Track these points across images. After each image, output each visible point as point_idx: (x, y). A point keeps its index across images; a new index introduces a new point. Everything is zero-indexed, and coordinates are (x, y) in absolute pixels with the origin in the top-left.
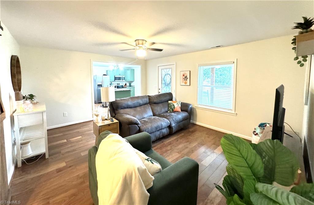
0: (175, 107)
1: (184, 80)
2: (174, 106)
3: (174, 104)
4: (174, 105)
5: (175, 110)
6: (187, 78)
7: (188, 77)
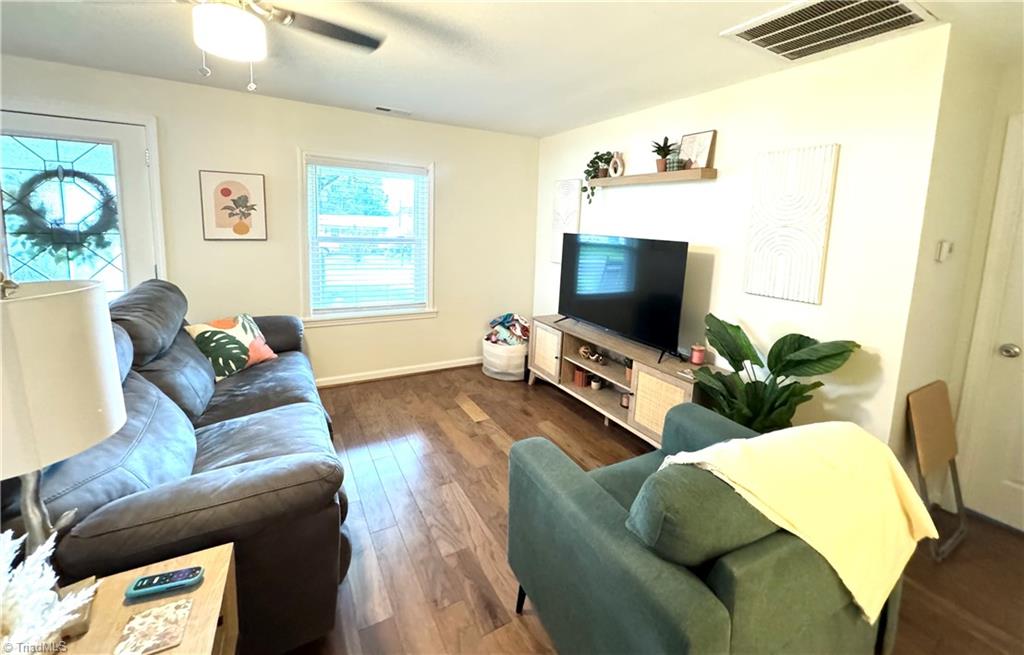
0: (247, 345)
1: (231, 215)
2: (238, 342)
3: (230, 332)
4: (233, 340)
5: (253, 357)
6: (252, 208)
7: (256, 198)
